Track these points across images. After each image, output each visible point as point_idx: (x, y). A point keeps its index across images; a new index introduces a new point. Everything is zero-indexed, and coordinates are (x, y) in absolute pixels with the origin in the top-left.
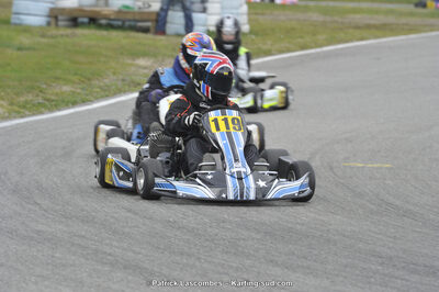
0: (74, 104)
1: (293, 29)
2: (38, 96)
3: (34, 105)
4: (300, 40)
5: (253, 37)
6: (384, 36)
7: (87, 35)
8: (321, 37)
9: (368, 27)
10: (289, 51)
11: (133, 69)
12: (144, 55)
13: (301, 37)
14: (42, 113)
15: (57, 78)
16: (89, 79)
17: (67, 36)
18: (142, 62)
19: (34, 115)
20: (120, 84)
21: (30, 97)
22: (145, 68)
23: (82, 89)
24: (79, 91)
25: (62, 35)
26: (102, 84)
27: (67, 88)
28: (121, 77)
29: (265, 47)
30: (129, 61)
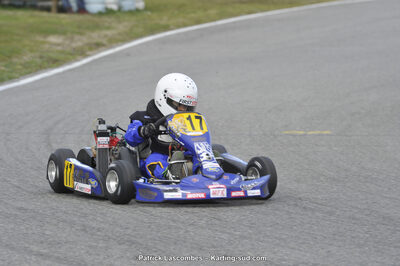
10: (185, 25)
11: (46, 46)
18: (53, 39)
20: (39, 61)
26: (22, 61)
28: (38, 54)
29: (162, 23)
30: (40, 38)
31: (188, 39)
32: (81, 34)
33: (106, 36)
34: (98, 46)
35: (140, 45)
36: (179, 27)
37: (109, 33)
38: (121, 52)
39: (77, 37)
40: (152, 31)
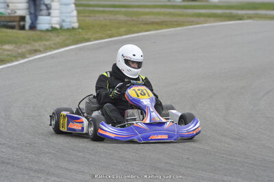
1: (106, 25)
4: (109, 32)
5: (80, 30)
6: (161, 29)
8: (123, 30)
9: (153, 23)
10: (102, 38)
13: (110, 30)
18: (7, 47)
22: (8, 50)
29: (86, 37)
31: (99, 47)
32: (27, 43)
33: (45, 45)
34: (36, 51)
35: (66, 51)
36: (96, 39)
37: (47, 43)
38: (49, 55)
39: (23, 46)
40: (77, 43)
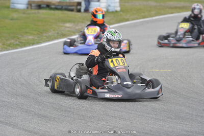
0: (33, 44)
1: (140, 9)
2: (16, 40)
3: (14, 45)
4: (143, 14)
5: (121, 13)
7: (44, 13)
8: (153, 13)
9: (176, 8)
10: (137, 19)
11: (63, 28)
12: (69, 22)
14: (17, 48)
15: (27, 33)
16: (42, 33)
17: (35, 13)
18: (68, 25)
19: (13, 49)
20: (56, 35)
21: (13, 41)
22: (69, 27)
23: (38, 37)
24: (36, 38)
25: (33, 13)
26: (47, 35)
27: (31, 37)
28: (57, 32)
29: (126, 18)
30: (61, 25)
31: (135, 25)
32: (83, 22)
39: (80, 24)
40: (119, 22)
